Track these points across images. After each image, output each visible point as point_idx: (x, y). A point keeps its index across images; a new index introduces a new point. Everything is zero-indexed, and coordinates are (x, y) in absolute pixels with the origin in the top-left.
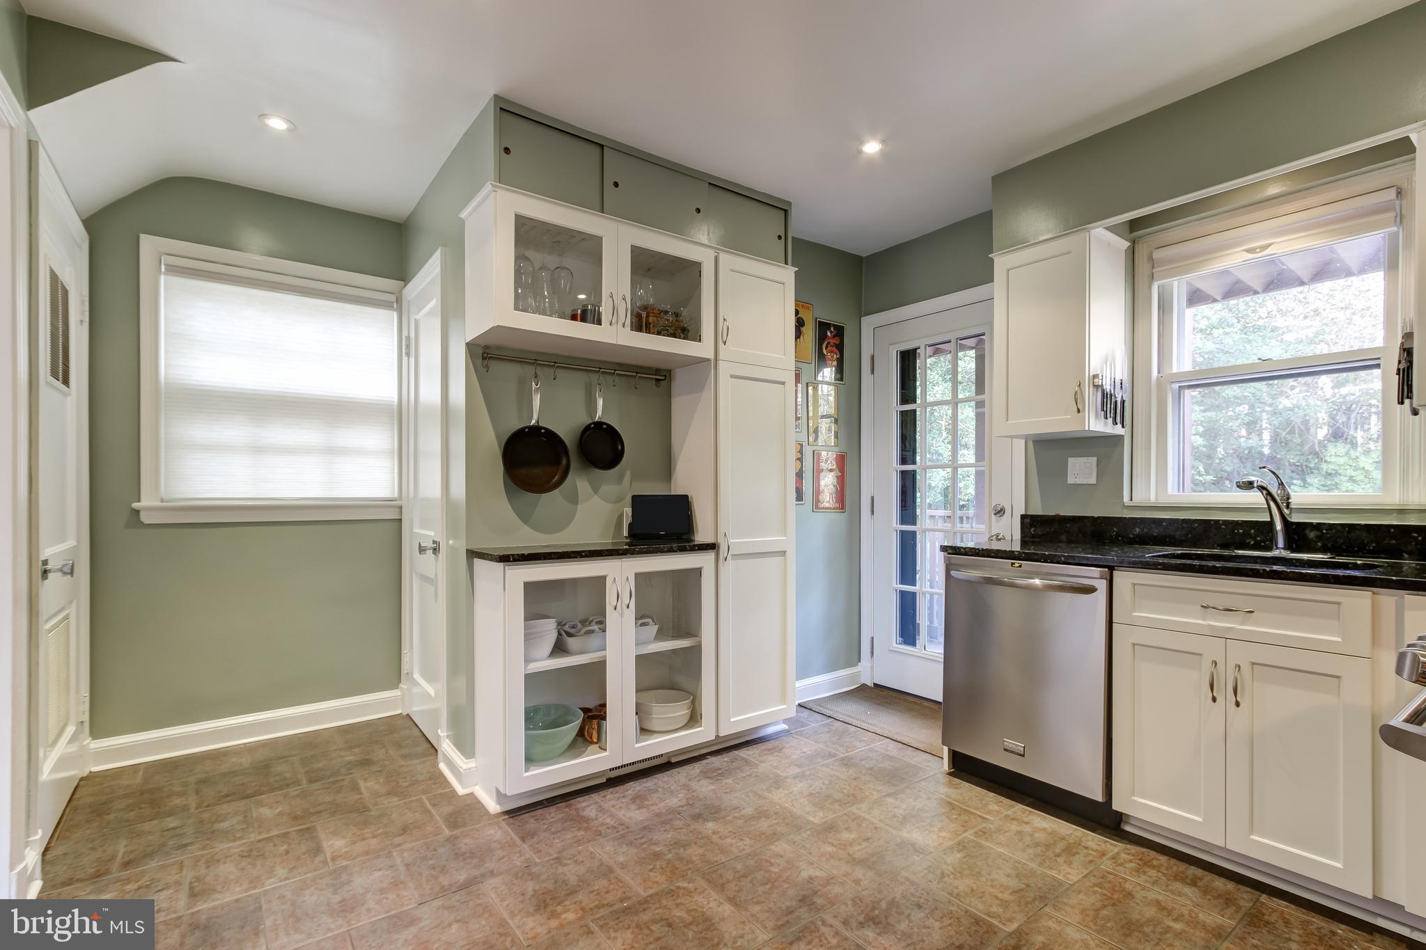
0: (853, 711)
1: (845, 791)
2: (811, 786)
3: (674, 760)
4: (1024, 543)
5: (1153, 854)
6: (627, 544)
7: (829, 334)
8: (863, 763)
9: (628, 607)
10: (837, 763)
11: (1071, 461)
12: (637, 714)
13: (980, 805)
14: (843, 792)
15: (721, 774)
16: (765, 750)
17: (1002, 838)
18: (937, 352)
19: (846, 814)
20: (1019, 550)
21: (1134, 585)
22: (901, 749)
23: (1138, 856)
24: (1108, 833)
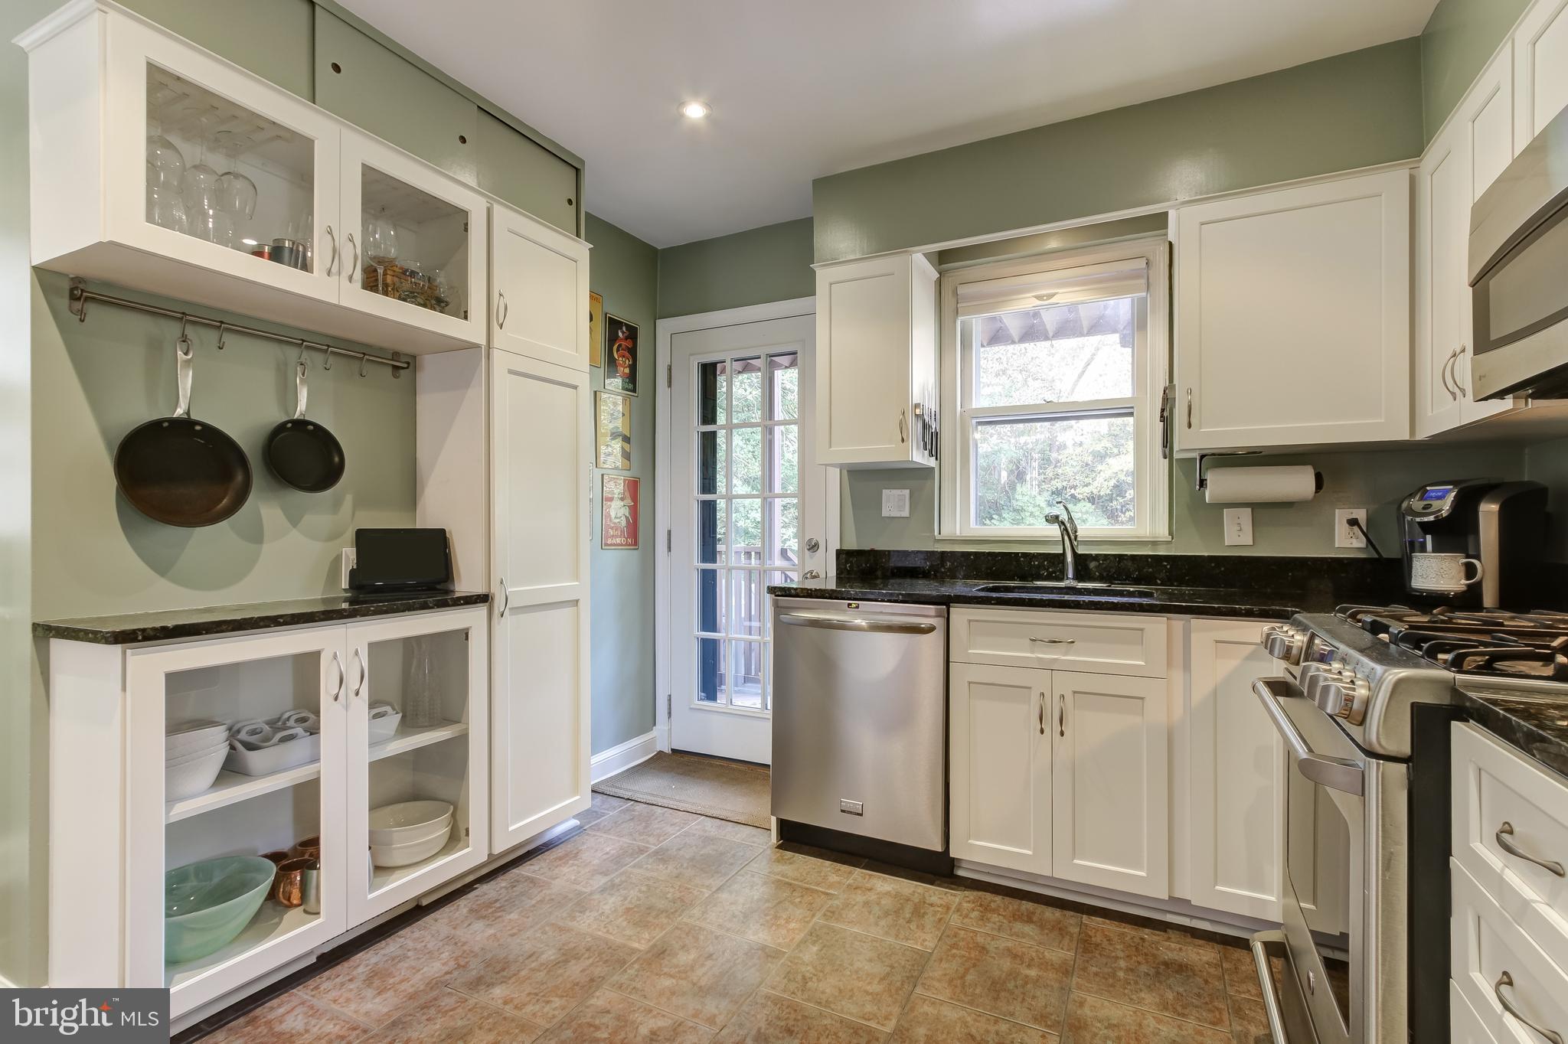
0: (655, 787)
1: (669, 896)
2: (625, 899)
3: (425, 902)
4: (840, 579)
5: (988, 896)
6: (346, 600)
7: (620, 334)
8: (681, 853)
9: (357, 694)
10: (651, 860)
11: (885, 492)
12: (370, 848)
13: (820, 879)
14: (667, 898)
15: (501, 909)
16: (556, 859)
17: (852, 915)
18: (747, 369)
19: (677, 928)
20: (834, 588)
21: (970, 621)
22: (719, 827)
23: (977, 902)
24: (945, 882)
